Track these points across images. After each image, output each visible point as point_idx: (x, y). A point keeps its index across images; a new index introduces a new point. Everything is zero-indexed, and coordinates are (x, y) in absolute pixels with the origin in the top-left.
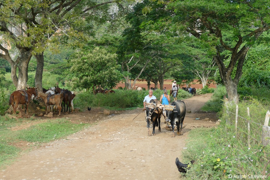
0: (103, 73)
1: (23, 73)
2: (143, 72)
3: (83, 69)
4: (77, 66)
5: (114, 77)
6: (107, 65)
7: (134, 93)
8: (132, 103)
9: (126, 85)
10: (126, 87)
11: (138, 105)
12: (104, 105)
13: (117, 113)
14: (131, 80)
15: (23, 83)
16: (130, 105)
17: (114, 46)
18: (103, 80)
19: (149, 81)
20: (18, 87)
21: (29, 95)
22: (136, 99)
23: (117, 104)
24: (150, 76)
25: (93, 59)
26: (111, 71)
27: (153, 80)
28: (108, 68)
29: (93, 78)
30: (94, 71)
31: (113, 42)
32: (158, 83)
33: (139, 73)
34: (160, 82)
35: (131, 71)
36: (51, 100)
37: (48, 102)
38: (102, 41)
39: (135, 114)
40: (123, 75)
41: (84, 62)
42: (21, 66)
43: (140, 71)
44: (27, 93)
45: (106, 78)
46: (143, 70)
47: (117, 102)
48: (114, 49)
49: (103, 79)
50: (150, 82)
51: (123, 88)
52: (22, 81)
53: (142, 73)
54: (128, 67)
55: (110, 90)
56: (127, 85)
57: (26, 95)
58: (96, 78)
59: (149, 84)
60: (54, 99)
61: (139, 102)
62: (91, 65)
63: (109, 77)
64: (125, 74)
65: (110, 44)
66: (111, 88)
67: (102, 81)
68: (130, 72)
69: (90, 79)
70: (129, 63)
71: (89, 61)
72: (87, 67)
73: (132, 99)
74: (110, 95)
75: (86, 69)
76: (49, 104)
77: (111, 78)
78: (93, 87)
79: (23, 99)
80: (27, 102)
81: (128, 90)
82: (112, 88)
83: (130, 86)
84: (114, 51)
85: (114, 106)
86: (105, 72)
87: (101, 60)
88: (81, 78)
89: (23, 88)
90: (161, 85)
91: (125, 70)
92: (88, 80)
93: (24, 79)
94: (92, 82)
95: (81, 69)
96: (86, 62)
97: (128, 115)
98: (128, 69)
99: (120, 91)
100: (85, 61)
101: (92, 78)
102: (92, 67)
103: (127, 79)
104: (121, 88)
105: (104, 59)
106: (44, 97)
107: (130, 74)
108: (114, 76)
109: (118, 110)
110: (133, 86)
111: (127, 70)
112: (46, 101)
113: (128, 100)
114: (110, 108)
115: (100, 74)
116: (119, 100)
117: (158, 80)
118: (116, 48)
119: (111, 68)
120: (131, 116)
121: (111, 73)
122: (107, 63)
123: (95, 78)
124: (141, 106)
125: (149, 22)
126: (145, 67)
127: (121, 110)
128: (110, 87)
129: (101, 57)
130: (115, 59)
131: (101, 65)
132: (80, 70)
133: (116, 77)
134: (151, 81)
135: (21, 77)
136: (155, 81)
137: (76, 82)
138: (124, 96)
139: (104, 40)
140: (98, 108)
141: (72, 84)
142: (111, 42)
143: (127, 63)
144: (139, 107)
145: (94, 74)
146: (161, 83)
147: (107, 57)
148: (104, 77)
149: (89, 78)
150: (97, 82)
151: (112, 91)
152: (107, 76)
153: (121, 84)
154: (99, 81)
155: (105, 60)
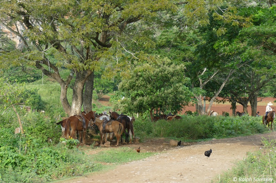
0: (166, 91)
1: (78, 96)
2: (224, 87)
3: (137, 86)
4: (128, 81)
5: (181, 98)
6: (171, 80)
7: (209, 120)
8: (206, 133)
9: (198, 108)
10: (197, 111)
11: (214, 136)
12: (169, 136)
13: (186, 144)
14: (205, 100)
15: (78, 107)
16: (204, 135)
17: (179, 49)
18: (165, 101)
19: (234, 102)
20: (72, 111)
21: (86, 121)
22: (212, 127)
23: (186, 134)
24: (236, 94)
25: (151, 72)
26: (176, 89)
27: (241, 100)
28: (172, 85)
29: (151, 98)
30: (152, 88)
31: (178, 44)
32: (249, 104)
33: (217, 90)
34: (251, 103)
35: (206, 87)
36: (107, 128)
37: (103, 130)
38: (162, 42)
39: (208, 144)
40: (193, 93)
41: (137, 75)
42: (77, 87)
43: (220, 86)
44: (85, 118)
45: (170, 99)
46: (223, 85)
47: (186, 132)
48: (180, 53)
49: (165, 99)
50: (235, 104)
51: (193, 112)
52: (77, 104)
53: (223, 90)
54: (201, 80)
55: (175, 116)
56: (200, 108)
57: (84, 121)
58: (155, 99)
59: (234, 107)
60: (110, 126)
61: (216, 132)
62: (148, 80)
63: (174, 98)
64: (197, 92)
65: (173, 46)
66: (175, 113)
67: (164, 103)
68: (203, 89)
69: (147, 99)
70: (203, 74)
71: (145, 74)
72: (143, 83)
73: (205, 128)
74: (177, 122)
75: (140, 86)
76: (106, 131)
77: (177, 98)
78: (151, 111)
79: (80, 126)
80: (85, 129)
81: (201, 116)
82: (177, 112)
83: (203, 109)
84: (179, 57)
85: (182, 136)
86: (168, 91)
87: (163, 73)
88: (134, 99)
89: (78, 112)
90: (254, 108)
91: (196, 85)
92: (143, 102)
93: (79, 102)
94: (149, 105)
95: (134, 86)
96: (141, 76)
97: (201, 145)
98: (201, 83)
99: (189, 117)
100: (139, 74)
101: (149, 99)
102: (150, 83)
103: (199, 100)
104: (190, 113)
105: (166, 72)
106: (99, 123)
107: (204, 91)
108: (181, 95)
109: (187, 142)
110: (208, 110)
111: (198, 86)
112: (101, 128)
113: (201, 128)
114: (176, 138)
115: (161, 93)
116: (189, 128)
117: (248, 100)
118: (182, 52)
119: (177, 85)
120: (204, 146)
121: (176, 92)
122: (171, 78)
123: (153, 98)
124: (218, 137)
125: (224, 42)
126: (228, 80)
127: (192, 142)
128: (174, 111)
129: (163, 69)
130: (183, 72)
131: (162, 80)
132: (132, 87)
133: (183, 97)
134: (238, 102)
135: (76, 100)
136: (244, 102)
137: (126, 105)
138: (195, 123)
139: (163, 40)
140: (161, 139)
141: (122, 107)
142: (176, 44)
143: (200, 74)
144: (215, 138)
145: (152, 93)
146: (254, 105)
147: (171, 69)
148: (167, 97)
149: (145, 98)
150: (156, 104)
151: (178, 117)
152: (171, 96)
153: (191, 107)
154: (159, 103)
155: (168, 73)
